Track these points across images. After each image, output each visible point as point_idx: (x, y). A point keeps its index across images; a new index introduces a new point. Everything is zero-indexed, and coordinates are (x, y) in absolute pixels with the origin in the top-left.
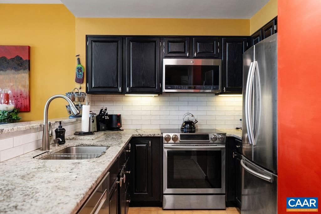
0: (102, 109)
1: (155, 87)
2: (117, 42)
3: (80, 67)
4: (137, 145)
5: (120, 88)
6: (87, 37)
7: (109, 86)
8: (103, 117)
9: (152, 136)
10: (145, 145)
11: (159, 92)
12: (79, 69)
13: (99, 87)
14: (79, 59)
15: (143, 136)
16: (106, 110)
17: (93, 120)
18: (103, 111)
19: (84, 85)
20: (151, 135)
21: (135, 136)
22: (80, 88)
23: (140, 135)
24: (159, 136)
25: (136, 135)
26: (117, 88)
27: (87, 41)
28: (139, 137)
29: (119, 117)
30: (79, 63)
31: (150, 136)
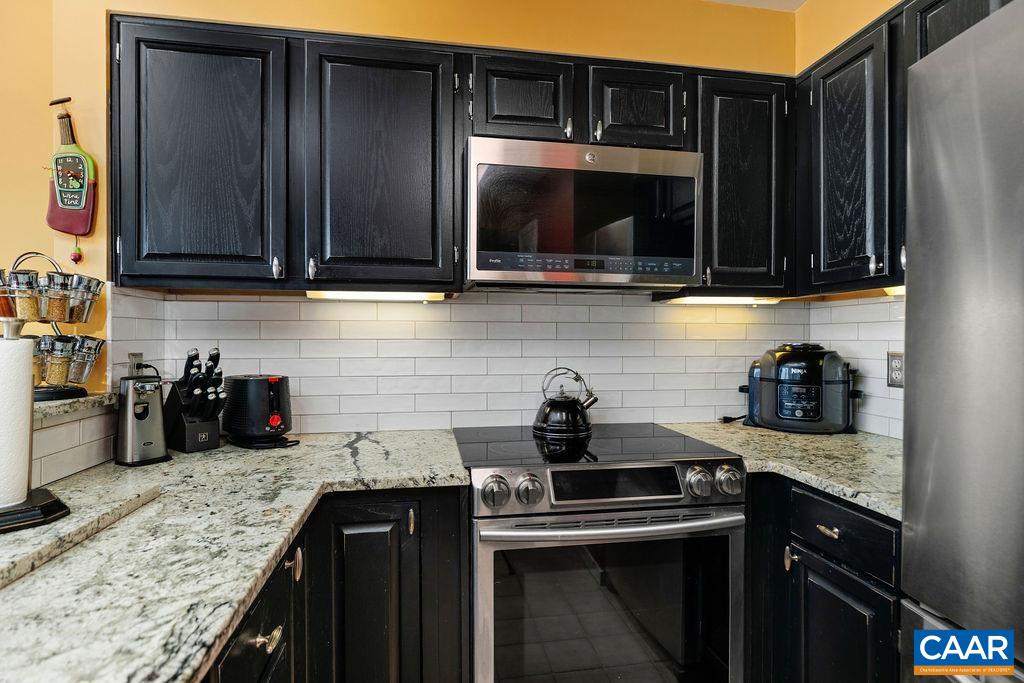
0: (196, 357)
1: (433, 263)
2: (261, 54)
3: (73, 158)
4: (347, 532)
5: (276, 261)
7: (226, 251)
8: (197, 391)
9: (423, 484)
10: (387, 529)
11: (453, 284)
12: (70, 169)
13: (176, 256)
14: (68, 116)
15: (379, 486)
16: (215, 358)
17: (146, 411)
18: (195, 363)
19: (97, 246)
20: (415, 482)
21: (338, 488)
22: (78, 259)
23: (363, 483)
24: (455, 483)
25: (342, 483)
26: (262, 260)
28: (358, 492)
29: (276, 391)
30: (71, 137)
31: (411, 485)
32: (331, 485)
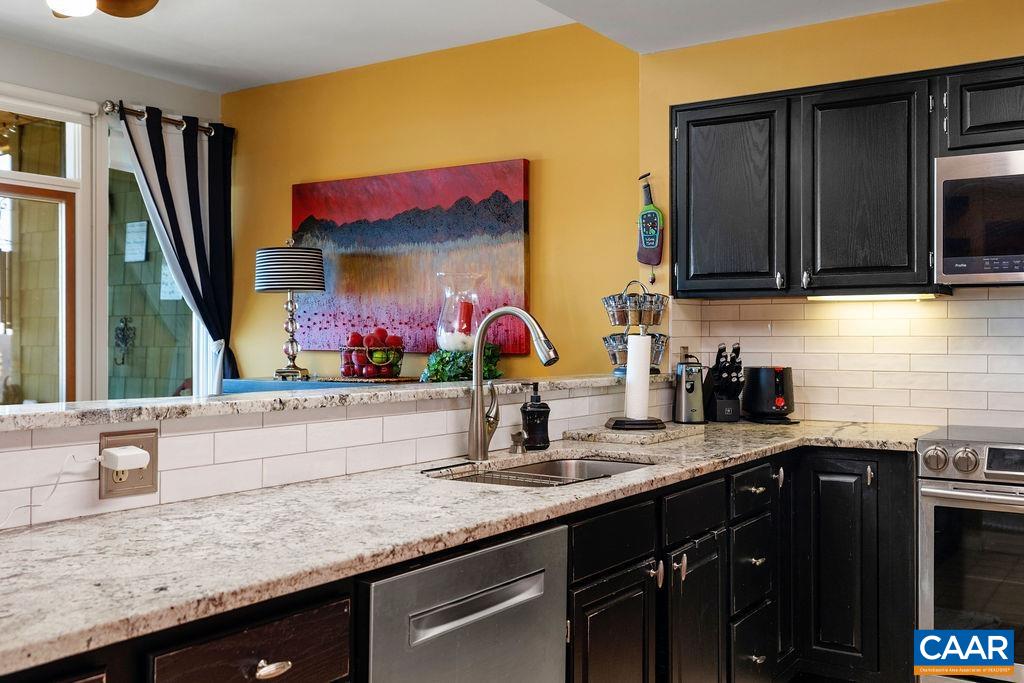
0: (724, 350)
1: (910, 268)
2: (769, 115)
3: (651, 214)
4: (823, 478)
5: (779, 275)
6: (675, 110)
7: (744, 269)
8: (725, 375)
9: (876, 447)
10: (852, 480)
11: (923, 284)
12: (649, 220)
13: (711, 275)
14: (648, 185)
15: (843, 445)
16: (737, 351)
17: (692, 386)
18: (724, 354)
19: (664, 271)
20: (871, 444)
21: (815, 444)
22: (653, 281)
23: (832, 442)
24: (904, 448)
25: (817, 440)
26: (770, 274)
27: (672, 124)
28: (829, 448)
29: (781, 378)
30: (650, 200)
31: (868, 446)
32: (810, 440)
